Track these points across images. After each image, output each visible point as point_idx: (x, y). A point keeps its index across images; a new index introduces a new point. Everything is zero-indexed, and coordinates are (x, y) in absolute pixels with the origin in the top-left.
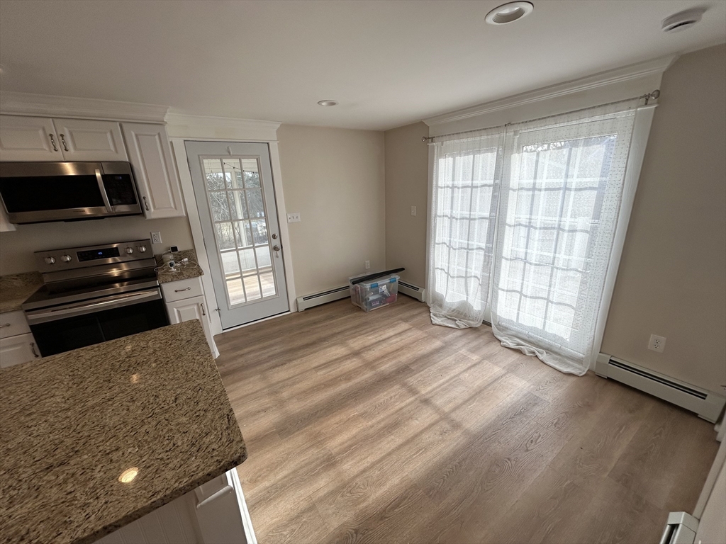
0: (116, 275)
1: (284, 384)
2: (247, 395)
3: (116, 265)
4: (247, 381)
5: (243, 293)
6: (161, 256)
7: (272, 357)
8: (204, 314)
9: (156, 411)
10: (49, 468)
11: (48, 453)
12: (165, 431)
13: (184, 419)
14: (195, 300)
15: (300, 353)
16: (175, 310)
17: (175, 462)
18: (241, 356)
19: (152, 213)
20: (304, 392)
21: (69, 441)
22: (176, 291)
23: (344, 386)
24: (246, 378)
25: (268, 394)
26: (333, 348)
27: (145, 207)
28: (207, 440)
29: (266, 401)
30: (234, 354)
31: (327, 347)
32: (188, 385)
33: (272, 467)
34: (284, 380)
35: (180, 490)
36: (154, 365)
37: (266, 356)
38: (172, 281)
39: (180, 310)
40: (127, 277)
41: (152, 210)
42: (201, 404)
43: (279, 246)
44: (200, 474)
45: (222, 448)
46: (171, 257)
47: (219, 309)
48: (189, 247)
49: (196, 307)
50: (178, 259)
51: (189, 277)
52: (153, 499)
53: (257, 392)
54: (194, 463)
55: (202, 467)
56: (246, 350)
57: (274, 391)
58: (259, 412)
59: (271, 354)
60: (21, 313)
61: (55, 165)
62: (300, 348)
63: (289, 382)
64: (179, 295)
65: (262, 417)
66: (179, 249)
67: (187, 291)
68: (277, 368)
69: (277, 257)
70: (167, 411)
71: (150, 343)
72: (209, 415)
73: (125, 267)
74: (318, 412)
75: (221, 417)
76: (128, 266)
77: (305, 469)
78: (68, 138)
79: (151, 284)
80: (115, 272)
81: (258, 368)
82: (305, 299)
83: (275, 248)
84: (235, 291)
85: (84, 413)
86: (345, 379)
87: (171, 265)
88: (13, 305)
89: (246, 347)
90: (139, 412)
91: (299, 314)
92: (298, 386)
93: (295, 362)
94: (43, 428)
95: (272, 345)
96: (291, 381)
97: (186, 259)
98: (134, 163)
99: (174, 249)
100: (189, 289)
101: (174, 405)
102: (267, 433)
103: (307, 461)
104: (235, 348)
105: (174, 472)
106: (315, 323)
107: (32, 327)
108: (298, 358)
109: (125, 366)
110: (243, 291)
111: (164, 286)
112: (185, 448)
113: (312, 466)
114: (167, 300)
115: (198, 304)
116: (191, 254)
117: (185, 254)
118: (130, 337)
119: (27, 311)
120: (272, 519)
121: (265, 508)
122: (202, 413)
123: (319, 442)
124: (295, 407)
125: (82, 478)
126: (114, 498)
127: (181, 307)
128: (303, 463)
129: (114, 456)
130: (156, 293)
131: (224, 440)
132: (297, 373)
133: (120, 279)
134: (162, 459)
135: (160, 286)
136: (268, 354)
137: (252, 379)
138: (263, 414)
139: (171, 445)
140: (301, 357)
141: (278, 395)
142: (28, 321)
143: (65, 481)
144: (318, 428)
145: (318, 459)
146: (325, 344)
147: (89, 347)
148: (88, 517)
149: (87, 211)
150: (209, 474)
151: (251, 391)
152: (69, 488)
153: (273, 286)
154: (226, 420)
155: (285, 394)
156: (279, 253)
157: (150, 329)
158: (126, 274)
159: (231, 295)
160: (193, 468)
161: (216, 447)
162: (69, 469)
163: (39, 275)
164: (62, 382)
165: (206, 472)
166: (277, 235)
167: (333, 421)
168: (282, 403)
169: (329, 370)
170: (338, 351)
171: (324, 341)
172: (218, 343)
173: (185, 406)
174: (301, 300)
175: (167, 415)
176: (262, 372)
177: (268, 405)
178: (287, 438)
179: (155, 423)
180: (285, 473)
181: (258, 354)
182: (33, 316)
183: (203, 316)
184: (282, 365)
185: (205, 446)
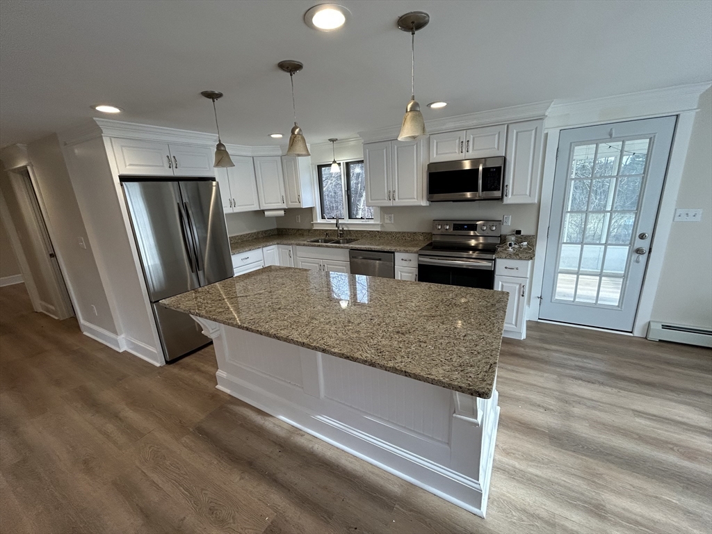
0: (473, 245)
1: (580, 400)
2: (535, 385)
3: (475, 237)
4: (540, 373)
5: (573, 293)
6: (505, 236)
7: (581, 368)
8: (523, 296)
9: (451, 336)
10: (398, 332)
11: (401, 326)
12: (450, 349)
13: (463, 350)
14: (520, 280)
15: (623, 384)
16: (500, 283)
17: (447, 367)
18: (546, 349)
19: (509, 199)
20: (604, 425)
21: (409, 326)
22: (506, 268)
23: (672, 458)
24: (541, 371)
25: (557, 398)
26: (683, 407)
27: (505, 193)
28: (470, 369)
29: (551, 402)
30: (539, 345)
31: (670, 400)
32: (477, 332)
33: (528, 457)
34: (583, 397)
35: (442, 382)
36: (463, 310)
37: (573, 363)
38: (505, 258)
39: (504, 284)
40: (480, 248)
41: (510, 196)
42: (478, 347)
43: (646, 249)
44: (456, 383)
45: (476, 380)
46: (513, 238)
47: (541, 298)
48: (532, 233)
49: (518, 287)
50: (518, 242)
51: (520, 259)
52: (428, 376)
53: (545, 388)
54: (456, 375)
55: (459, 380)
56: (554, 347)
57: (566, 399)
58: (539, 406)
59: (581, 364)
60: (417, 255)
61: (459, 162)
62: (624, 379)
63: (589, 403)
64: (507, 272)
65: (541, 412)
66: (522, 234)
67: (515, 270)
68: (580, 382)
69: (637, 262)
70: (456, 339)
71: (468, 295)
72: (479, 357)
73: (481, 240)
74: (611, 455)
75: (486, 363)
76: (484, 240)
77: (563, 490)
78: (471, 143)
79: (488, 256)
80: (473, 243)
81: (558, 370)
82: (664, 327)
83: (639, 251)
84: (565, 287)
85: (420, 316)
86: (681, 453)
87: (510, 245)
88: (416, 249)
89: (555, 345)
90: (443, 331)
91: (645, 341)
92: (597, 413)
93: (609, 389)
94: (403, 314)
95: (586, 357)
96: (594, 404)
97: (525, 243)
98: (508, 158)
99: (518, 232)
100: (517, 269)
101: (462, 338)
102: (537, 428)
103: (567, 485)
104: (543, 340)
105: (444, 372)
106: (668, 363)
107: (419, 265)
108: (616, 387)
109: (448, 303)
110: (574, 290)
111: (498, 260)
112: (456, 364)
113: (573, 494)
114: (497, 273)
115: (520, 284)
116: (532, 240)
117: (526, 238)
118: (459, 287)
119: (419, 255)
120: (508, 492)
121: (506, 479)
122: (476, 353)
123: (594, 482)
124: (582, 429)
125: (407, 345)
126: (413, 362)
127: (506, 282)
128: (563, 482)
129: (423, 345)
130: (490, 264)
131: (480, 376)
132: (604, 400)
133: (474, 249)
134: (441, 361)
135: (495, 260)
136: (577, 364)
137: (546, 375)
138: (542, 410)
139: (449, 358)
140: (621, 389)
141: (567, 405)
142: (419, 261)
143: (401, 342)
144: (602, 470)
145: (582, 494)
146: (670, 395)
147: (436, 284)
148: (402, 362)
149: (469, 195)
150: (461, 387)
151: (540, 384)
152: (401, 345)
153: (617, 296)
154: (489, 367)
155: (577, 410)
156: (643, 258)
157: (472, 287)
158: (481, 245)
159: (558, 290)
160: (454, 377)
161: (473, 377)
162: (404, 338)
163: (432, 235)
164: (418, 297)
165: (459, 384)
166: (649, 235)
167: (628, 480)
168: (568, 415)
169: (658, 426)
170: (690, 415)
171: (672, 391)
172: (528, 328)
173: (468, 343)
174: (656, 327)
175: (455, 342)
176: (560, 375)
177: (552, 407)
178: (556, 448)
179: (447, 341)
180: (538, 472)
181: (565, 356)
182: (421, 259)
183: (521, 296)
184: (589, 382)
185: (467, 371)
